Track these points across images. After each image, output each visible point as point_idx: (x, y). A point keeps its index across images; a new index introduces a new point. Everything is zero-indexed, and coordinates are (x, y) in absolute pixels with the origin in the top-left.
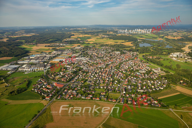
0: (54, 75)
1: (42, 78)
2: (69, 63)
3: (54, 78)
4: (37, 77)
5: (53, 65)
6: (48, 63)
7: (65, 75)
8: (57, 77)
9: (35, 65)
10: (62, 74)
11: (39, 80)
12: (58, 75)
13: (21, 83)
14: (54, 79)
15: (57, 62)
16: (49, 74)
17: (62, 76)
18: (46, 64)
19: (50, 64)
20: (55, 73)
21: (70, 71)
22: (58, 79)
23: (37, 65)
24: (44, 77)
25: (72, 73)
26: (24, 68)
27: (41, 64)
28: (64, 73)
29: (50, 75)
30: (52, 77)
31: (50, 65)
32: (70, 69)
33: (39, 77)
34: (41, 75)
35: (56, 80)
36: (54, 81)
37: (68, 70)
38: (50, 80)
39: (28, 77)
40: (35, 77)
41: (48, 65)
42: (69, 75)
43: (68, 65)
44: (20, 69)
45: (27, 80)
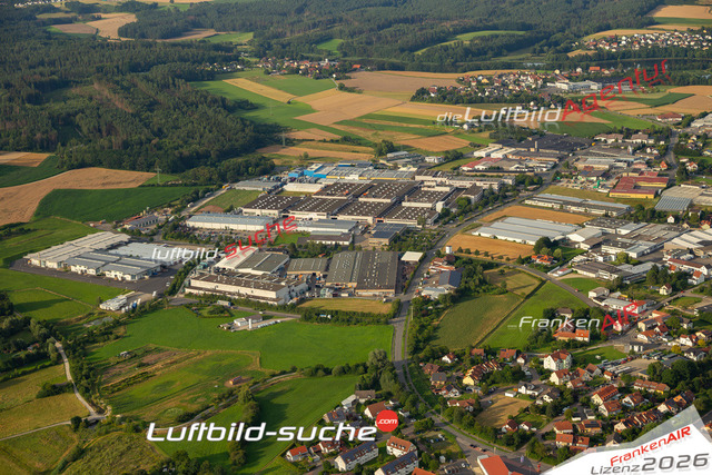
0: (483, 378)
1: (375, 385)
2: (626, 268)
3: (479, 409)
4: (328, 372)
5: (475, 277)
6: (430, 251)
7: (591, 386)
8: (513, 398)
9: (322, 261)
10: (554, 378)
11: (347, 402)
12: (518, 377)
13: (193, 408)
14: (475, 417)
15: (513, 254)
16: (436, 355)
17: (559, 392)
18: (412, 257)
19: (451, 260)
20: (491, 353)
21: (634, 356)
22: (514, 422)
23: (338, 258)
24: (387, 384)
25: (656, 374)
26: (229, 276)
27: (369, 254)
28: (574, 363)
29: (444, 368)
30: (464, 389)
31: (446, 268)
32: (642, 338)
33: (344, 371)
34: (370, 360)
35: (497, 431)
36: (483, 431)
37: (617, 345)
38: (439, 419)
39: (256, 366)
40: (314, 372)
41: (432, 269)
42: (625, 390)
43: (620, 286)
44: (199, 285)
45: (245, 389)
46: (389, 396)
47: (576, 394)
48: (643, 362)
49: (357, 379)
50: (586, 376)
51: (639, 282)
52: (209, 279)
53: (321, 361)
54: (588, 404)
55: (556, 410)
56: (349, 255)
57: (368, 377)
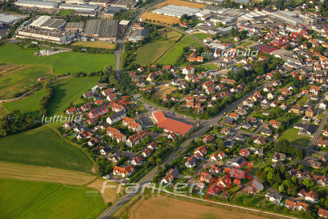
0: (156, 78)
1: (107, 81)
2: (220, 29)
3: (154, 91)
4: (85, 75)
5: (153, 32)
6: (133, 20)
7: (202, 81)
8: (168, 87)
9: (82, 24)
10: (187, 78)
11: (94, 89)
12: (171, 77)
13: (22, 91)
14: (152, 95)
15: (171, 22)
16: (134, 68)
17: (189, 84)
18: (124, 23)
19: (142, 24)
20: (159, 67)
21: (222, 68)
22: (169, 97)
23: (89, 22)
24: (112, 80)
25: (230, 76)
26: (37, 30)
27: (104, 21)
28: (196, 71)
29: (138, 74)
30: (147, 83)
31: (140, 28)
32: (226, 60)
33: (93, 75)
34: (104, 70)
35: (161, 101)
36: (155, 101)
37: (215, 63)
39: (51, 72)
40: (79, 75)
41: (134, 29)
42: (217, 83)
43: (217, 37)
44: (22, 34)
45: (46, 82)
46: (113, 86)
47: (196, 85)
48: (226, 71)
49: (99, 78)
50: (200, 77)
51: (226, 35)
52: (28, 31)
53: (82, 70)
54: (201, 89)
55: (187, 92)
56: (95, 21)
57: (104, 77)
